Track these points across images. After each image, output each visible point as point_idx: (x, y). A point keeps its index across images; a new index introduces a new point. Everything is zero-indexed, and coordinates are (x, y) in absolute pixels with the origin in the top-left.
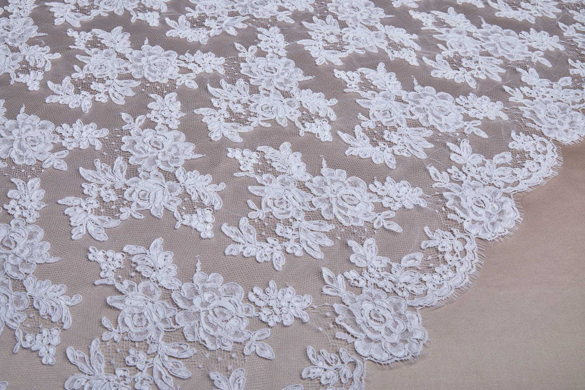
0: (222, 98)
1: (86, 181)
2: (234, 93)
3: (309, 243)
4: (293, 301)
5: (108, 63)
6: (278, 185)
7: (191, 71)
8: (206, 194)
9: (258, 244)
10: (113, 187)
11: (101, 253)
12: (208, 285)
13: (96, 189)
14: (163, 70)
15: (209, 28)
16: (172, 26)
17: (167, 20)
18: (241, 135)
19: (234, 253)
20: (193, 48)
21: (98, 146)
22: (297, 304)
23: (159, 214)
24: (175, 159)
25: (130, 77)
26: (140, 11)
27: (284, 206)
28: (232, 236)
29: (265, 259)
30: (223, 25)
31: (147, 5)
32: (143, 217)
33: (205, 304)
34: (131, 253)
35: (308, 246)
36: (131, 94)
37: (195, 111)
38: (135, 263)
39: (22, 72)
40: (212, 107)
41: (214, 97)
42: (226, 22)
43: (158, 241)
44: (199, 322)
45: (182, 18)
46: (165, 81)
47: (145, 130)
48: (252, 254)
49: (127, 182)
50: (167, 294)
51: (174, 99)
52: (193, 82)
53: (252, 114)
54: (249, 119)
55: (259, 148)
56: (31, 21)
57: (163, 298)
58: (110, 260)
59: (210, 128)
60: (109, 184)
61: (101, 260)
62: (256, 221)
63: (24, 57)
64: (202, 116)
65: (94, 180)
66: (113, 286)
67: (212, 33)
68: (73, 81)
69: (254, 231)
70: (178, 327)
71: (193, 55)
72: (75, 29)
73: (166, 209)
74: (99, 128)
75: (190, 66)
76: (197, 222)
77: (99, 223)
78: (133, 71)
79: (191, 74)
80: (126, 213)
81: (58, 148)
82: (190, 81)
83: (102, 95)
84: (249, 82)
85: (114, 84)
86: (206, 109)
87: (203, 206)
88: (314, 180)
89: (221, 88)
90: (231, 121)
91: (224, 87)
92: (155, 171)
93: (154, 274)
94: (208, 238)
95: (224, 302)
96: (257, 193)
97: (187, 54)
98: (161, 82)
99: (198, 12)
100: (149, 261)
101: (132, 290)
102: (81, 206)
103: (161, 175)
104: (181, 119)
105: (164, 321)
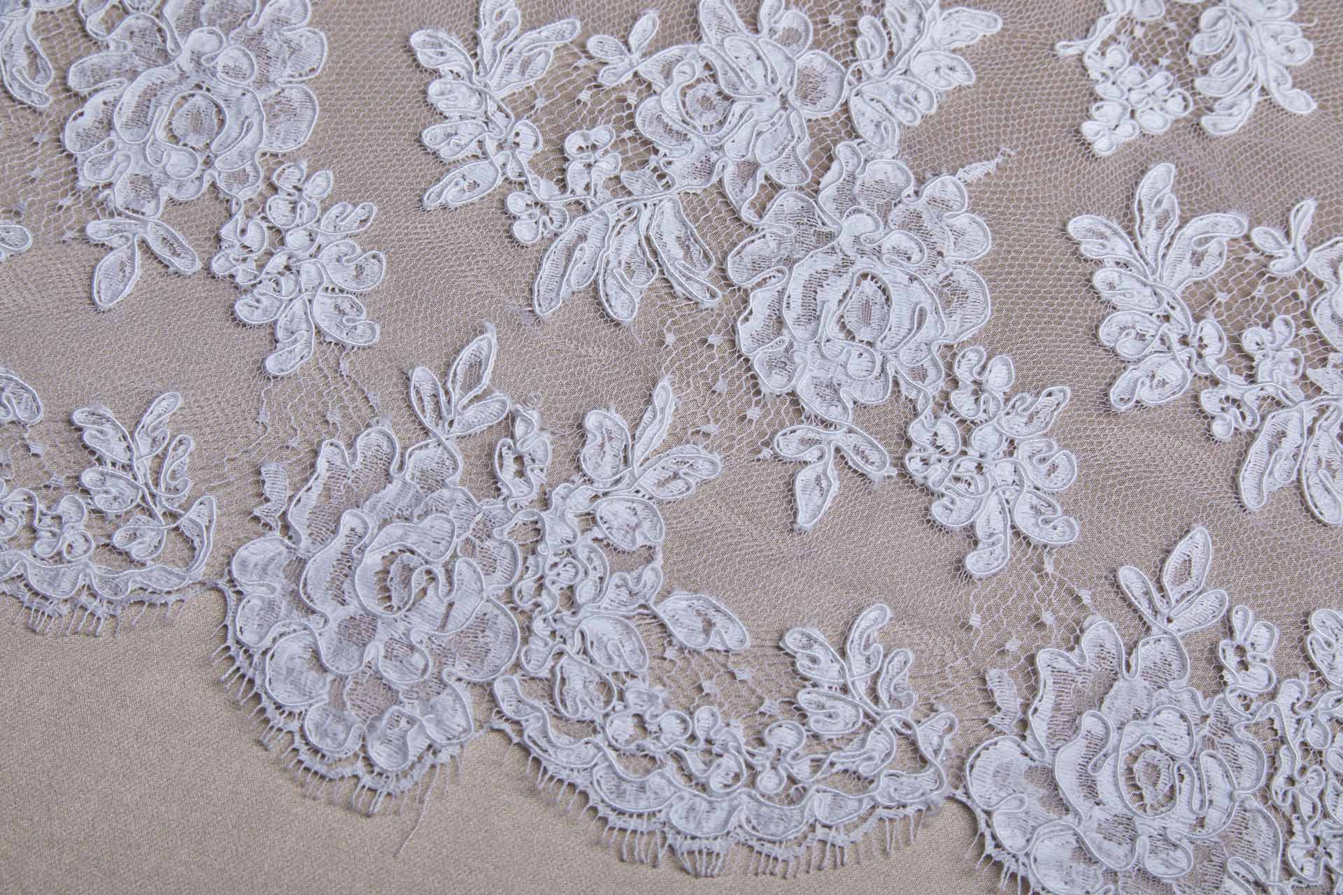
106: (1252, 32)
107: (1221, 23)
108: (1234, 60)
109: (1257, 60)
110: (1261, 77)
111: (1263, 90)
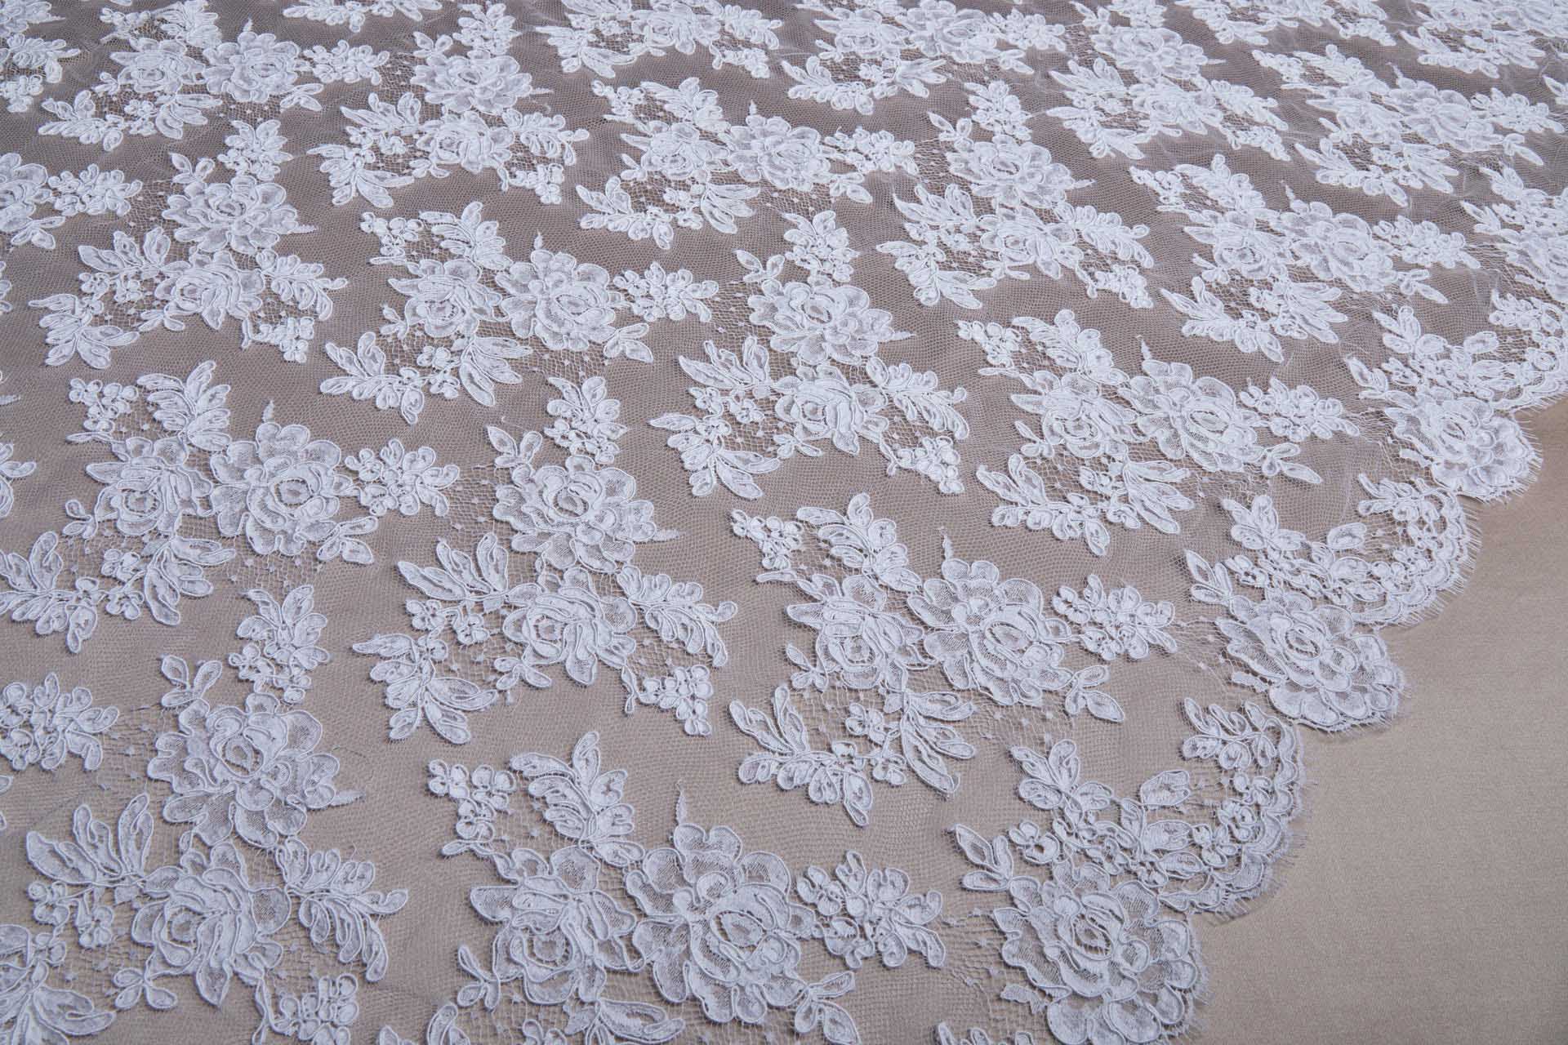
0: (923, 222)
1: (696, 383)
2: (945, 212)
3: (1147, 503)
4: (1139, 613)
5: (687, 150)
6: (1067, 392)
7: (853, 168)
8: (933, 410)
9: (1052, 505)
10: (750, 395)
11: (755, 522)
12: (973, 584)
13: (720, 399)
14: (799, 165)
15: (869, 84)
16: (797, 78)
17: (785, 64)
18: (977, 294)
19: (1008, 522)
20: (849, 122)
21: (705, 315)
22: (1147, 620)
23: (851, 448)
24: (858, 340)
25: (735, 179)
26: (728, 48)
27: (1086, 433)
28: (1000, 491)
29: (1070, 533)
30: (897, 76)
31: (738, 35)
32: (821, 453)
33: (976, 620)
34: (812, 521)
35: (1147, 509)
36: (745, 212)
37: (878, 247)
38: (825, 541)
39: (521, 167)
40: (908, 238)
41: (909, 221)
42: (900, 70)
43: (860, 500)
44: (970, 653)
45: (812, 62)
46: (806, 188)
47: (790, 285)
48: (1045, 524)
49: (776, 386)
50: (898, 601)
51: (831, 223)
52: (862, 189)
53: (988, 254)
54: (984, 264)
55: (1016, 321)
56: (515, 65)
57: (891, 608)
58: (775, 534)
59: (912, 280)
60: (741, 390)
61: (758, 534)
62: (1039, 461)
63: (518, 137)
64: (893, 258)
65: (711, 382)
66: (793, 586)
67: (877, 91)
68: (625, 186)
69: (1038, 480)
70: (933, 662)
71: (850, 136)
72: (606, 82)
73: (862, 438)
74: (698, 280)
75: (851, 158)
76: (926, 463)
77: (739, 464)
78: (740, 167)
79: (854, 174)
80: (786, 446)
81: (626, 318)
82: (855, 187)
83: (689, 214)
84: (969, 190)
85: (708, 193)
86: (898, 244)
87: (933, 434)
88: (1132, 382)
89: (919, 202)
90: (950, 268)
91: (923, 200)
92: (825, 365)
93: (866, 562)
94: (954, 495)
95: (1010, 615)
96: (1029, 408)
97: (837, 134)
98: (799, 189)
99: (840, 49)
100: (853, 537)
101: (831, 593)
102: (696, 432)
103: (838, 371)
104: (854, 263)
105: (904, 650)
106: (334, 894)
107: (313, 911)
108: (342, 921)
109: (352, 904)
110: (364, 910)
111: (374, 916)
